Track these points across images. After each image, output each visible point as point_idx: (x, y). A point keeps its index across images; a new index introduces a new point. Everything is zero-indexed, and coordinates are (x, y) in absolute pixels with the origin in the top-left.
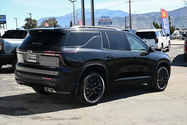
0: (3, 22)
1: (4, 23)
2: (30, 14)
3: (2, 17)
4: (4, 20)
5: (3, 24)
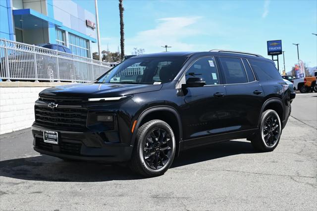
0: (277, 51)
1: (279, 53)
2: (297, 45)
3: (275, 44)
4: (279, 48)
5: (277, 55)
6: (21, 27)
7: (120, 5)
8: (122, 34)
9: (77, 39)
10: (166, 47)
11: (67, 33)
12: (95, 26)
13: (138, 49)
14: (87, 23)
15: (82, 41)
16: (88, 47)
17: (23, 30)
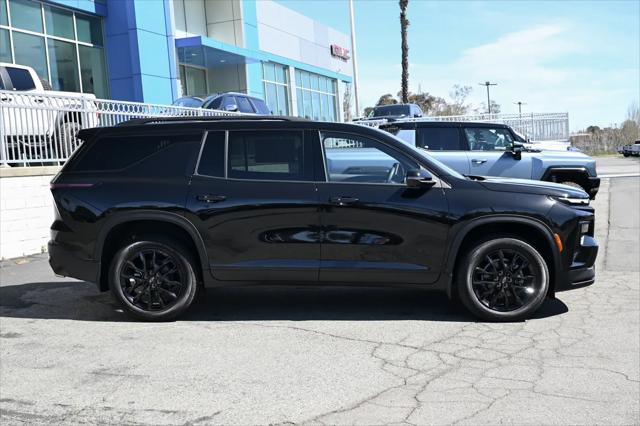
6: (204, 65)
7: (403, 16)
8: (405, 65)
9: (314, 79)
10: (488, 84)
11: (292, 69)
12: (349, 55)
13: (462, 86)
14: (333, 51)
15: (322, 81)
16: (335, 90)
17: (207, 69)
